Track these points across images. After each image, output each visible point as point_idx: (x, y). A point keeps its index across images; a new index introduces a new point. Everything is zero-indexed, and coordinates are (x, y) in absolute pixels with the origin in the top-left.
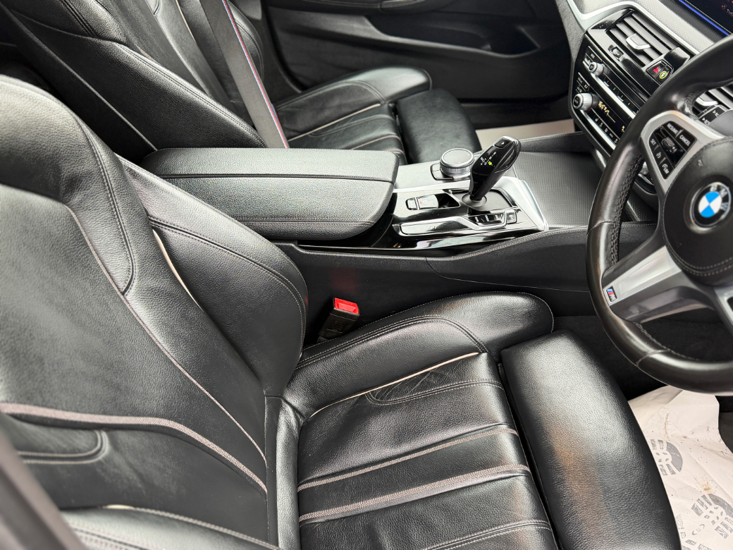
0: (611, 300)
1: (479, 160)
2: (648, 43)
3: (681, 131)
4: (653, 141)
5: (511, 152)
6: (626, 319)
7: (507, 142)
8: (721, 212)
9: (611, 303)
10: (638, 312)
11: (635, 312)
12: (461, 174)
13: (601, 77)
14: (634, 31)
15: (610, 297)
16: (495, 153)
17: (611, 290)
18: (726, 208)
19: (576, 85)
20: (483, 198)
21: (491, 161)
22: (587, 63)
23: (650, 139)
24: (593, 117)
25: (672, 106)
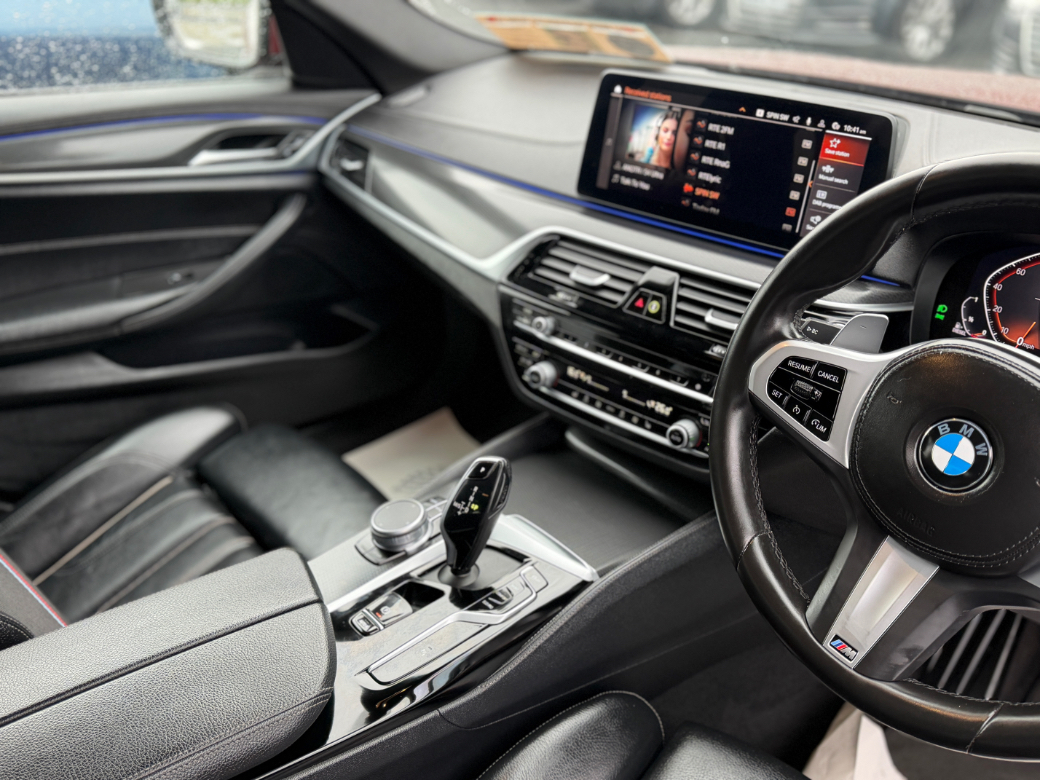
0: (848, 657)
1: (452, 509)
2: (603, 273)
3: (814, 367)
4: (775, 393)
5: (502, 477)
6: (894, 679)
7: (488, 465)
8: (980, 461)
9: (853, 664)
10: (907, 660)
11: (902, 662)
12: (416, 540)
13: (555, 333)
14: (573, 264)
15: (843, 654)
16: (476, 489)
17: (839, 641)
18: (988, 452)
19: (516, 357)
20: (473, 568)
21: (474, 502)
22: (522, 324)
23: (770, 392)
24: (568, 392)
25: (779, 337)
